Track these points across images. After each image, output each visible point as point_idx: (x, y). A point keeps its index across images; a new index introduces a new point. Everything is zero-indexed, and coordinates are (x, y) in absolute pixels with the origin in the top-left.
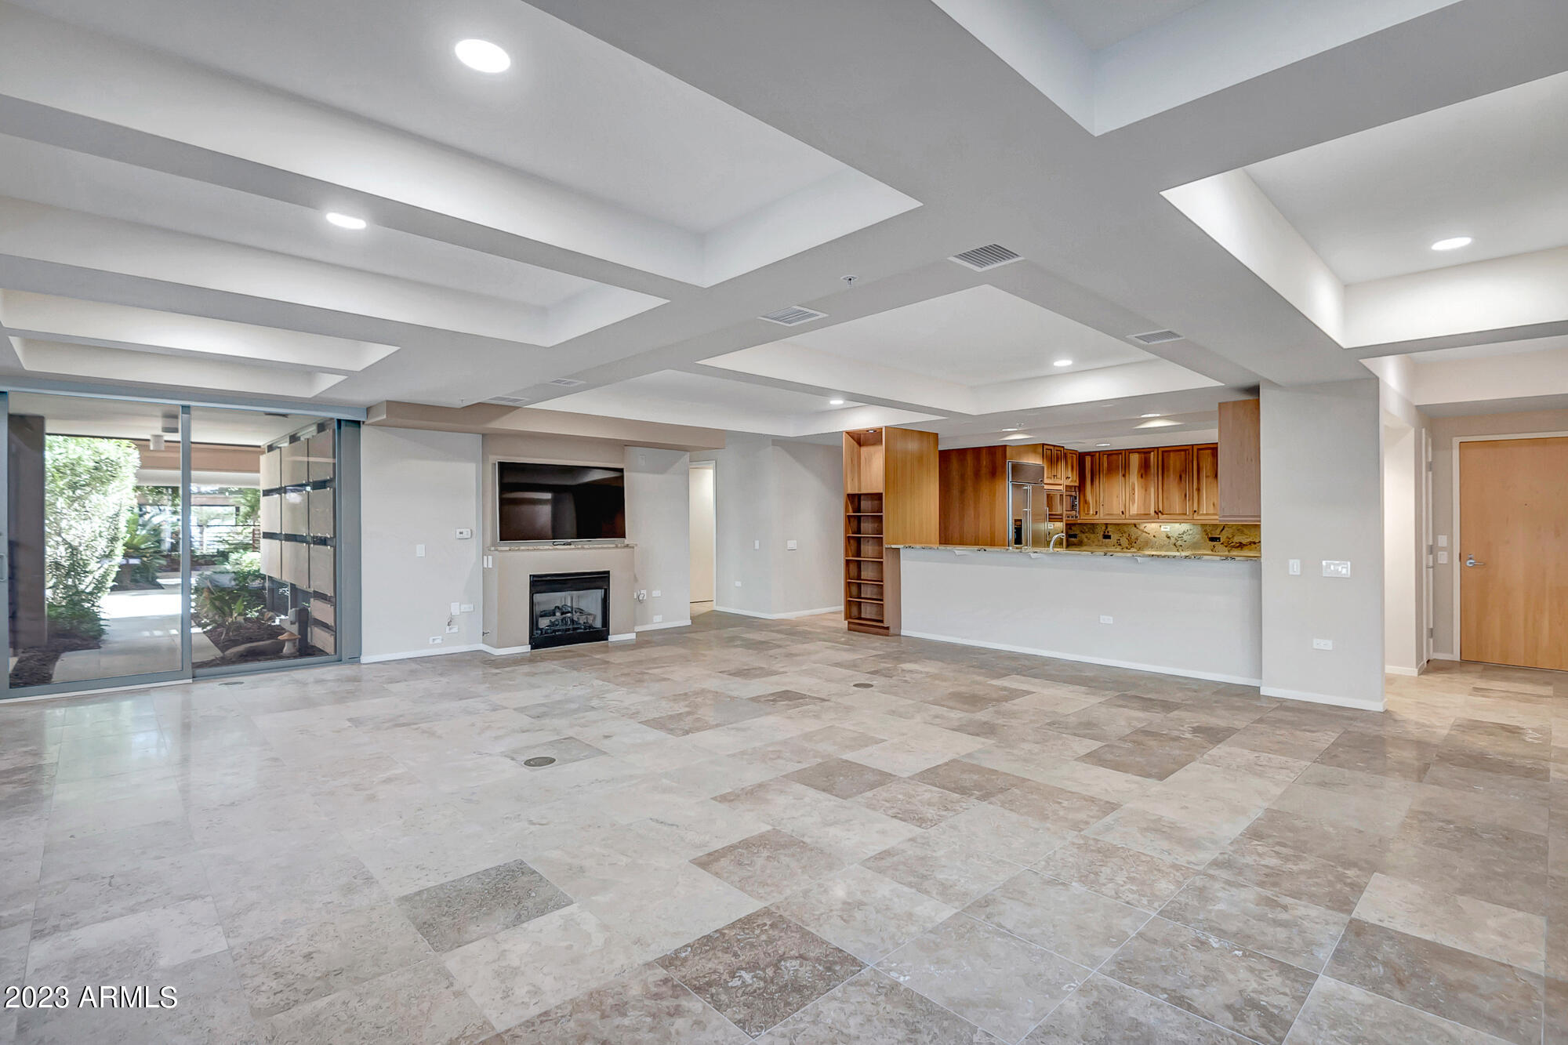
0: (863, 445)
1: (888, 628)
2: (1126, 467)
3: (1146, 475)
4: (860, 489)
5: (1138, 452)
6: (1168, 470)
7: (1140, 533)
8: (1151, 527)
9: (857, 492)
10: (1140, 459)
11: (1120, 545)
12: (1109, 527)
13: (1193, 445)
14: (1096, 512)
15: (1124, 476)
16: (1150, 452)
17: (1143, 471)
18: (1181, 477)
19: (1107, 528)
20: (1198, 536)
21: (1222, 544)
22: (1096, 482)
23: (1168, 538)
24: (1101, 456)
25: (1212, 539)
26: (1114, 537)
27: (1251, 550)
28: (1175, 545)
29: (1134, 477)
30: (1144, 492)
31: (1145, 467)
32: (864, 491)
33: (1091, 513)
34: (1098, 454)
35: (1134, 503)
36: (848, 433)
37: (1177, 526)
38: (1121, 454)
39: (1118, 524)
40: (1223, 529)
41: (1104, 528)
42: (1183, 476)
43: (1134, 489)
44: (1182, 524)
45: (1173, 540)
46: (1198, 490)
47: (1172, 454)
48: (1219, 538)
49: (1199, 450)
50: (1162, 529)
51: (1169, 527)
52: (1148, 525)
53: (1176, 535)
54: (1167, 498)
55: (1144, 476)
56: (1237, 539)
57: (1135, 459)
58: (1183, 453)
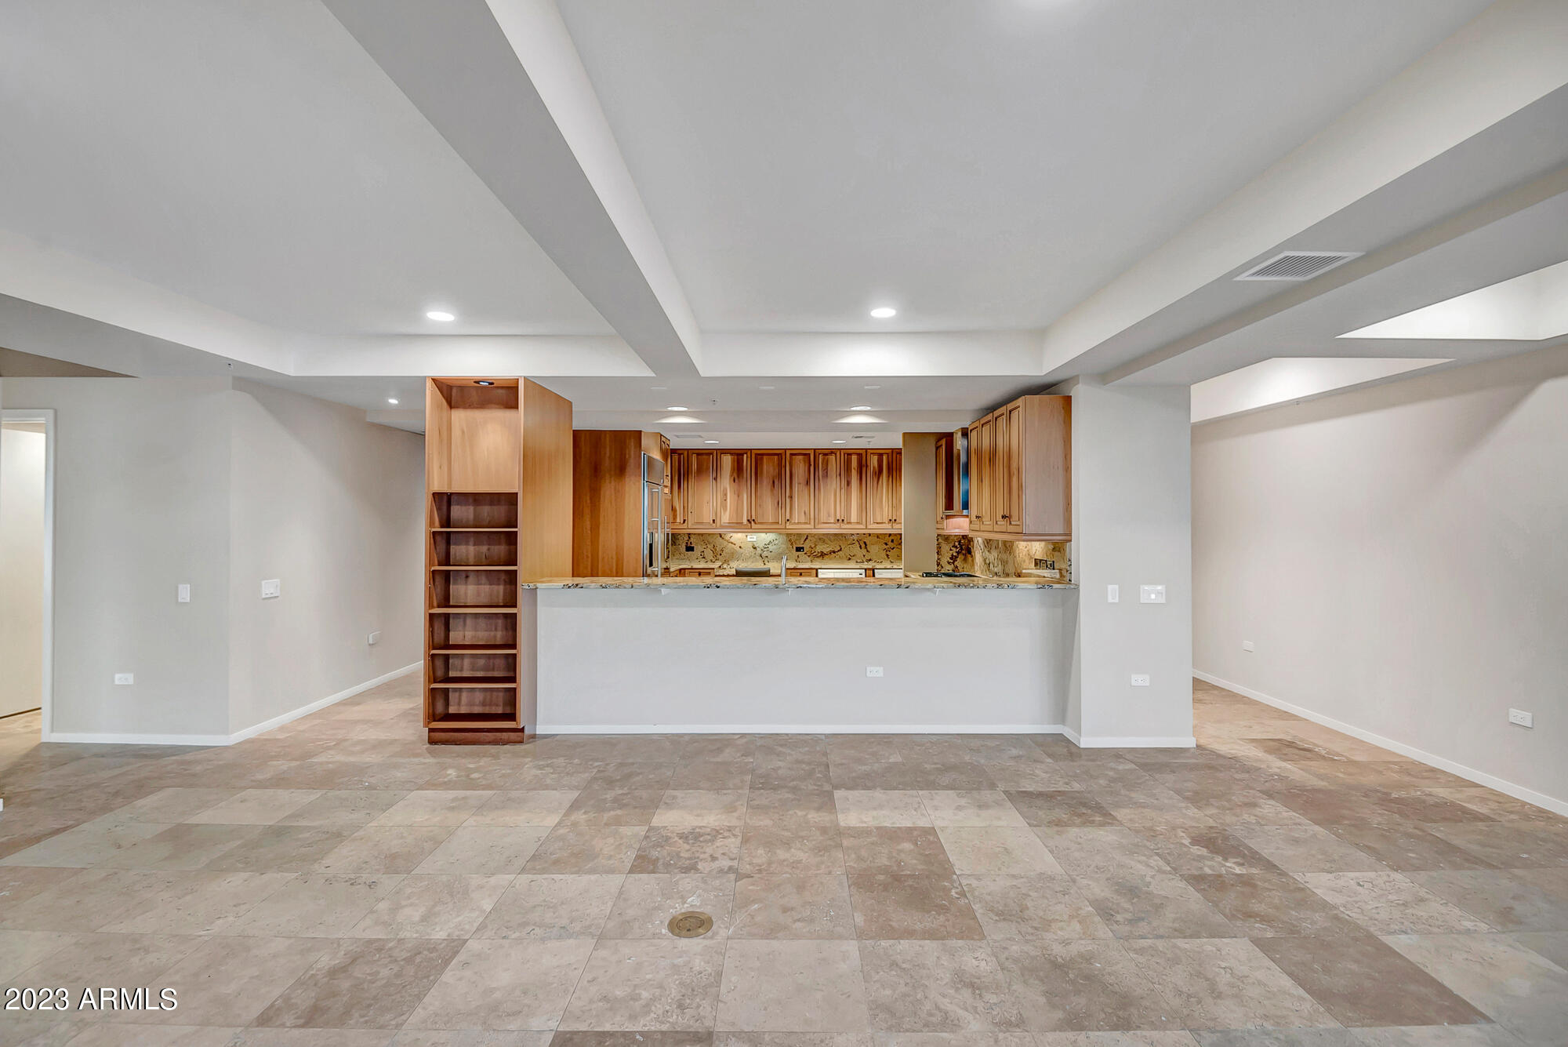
0: (454, 408)
1: (522, 730)
2: (718, 469)
3: (739, 481)
4: (450, 484)
5: (731, 454)
6: (762, 477)
7: (725, 543)
8: (738, 537)
9: (445, 490)
10: (733, 461)
11: (704, 558)
12: (692, 537)
13: (785, 450)
14: (684, 521)
15: (716, 479)
16: (742, 455)
17: (735, 475)
18: (774, 482)
19: (689, 538)
20: (783, 546)
21: (806, 553)
22: (684, 485)
23: (755, 548)
24: (690, 454)
25: (798, 549)
26: (698, 549)
27: (830, 559)
28: (761, 556)
29: (726, 481)
30: (736, 496)
31: (738, 469)
32: (457, 488)
33: (678, 521)
34: (686, 453)
35: (725, 510)
36: (434, 380)
37: (763, 535)
38: (712, 454)
39: (702, 535)
40: (807, 538)
41: (686, 538)
42: (776, 483)
43: (726, 495)
44: (768, 534)
45: (759, 551)
46: (791, 497)
47: (765, 457)
48: (803, 548)
49: (792, 455)
50: (749, 539)
51: (755, 537)
52: (734, 535)
53: (761, 545)
54: (760, 506)
55: (736, 481)
56: (819, 548)
57: (727, 461)
58: (776, 457)
